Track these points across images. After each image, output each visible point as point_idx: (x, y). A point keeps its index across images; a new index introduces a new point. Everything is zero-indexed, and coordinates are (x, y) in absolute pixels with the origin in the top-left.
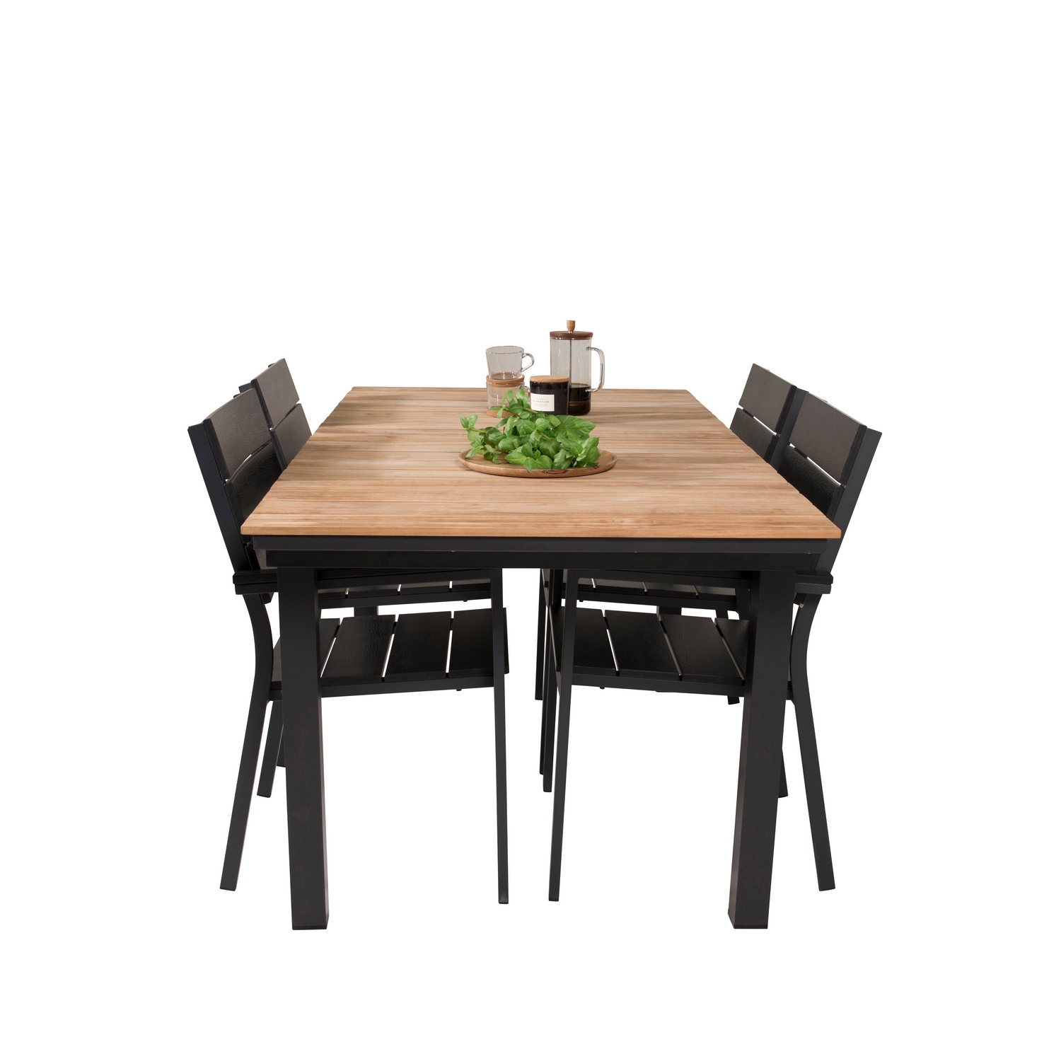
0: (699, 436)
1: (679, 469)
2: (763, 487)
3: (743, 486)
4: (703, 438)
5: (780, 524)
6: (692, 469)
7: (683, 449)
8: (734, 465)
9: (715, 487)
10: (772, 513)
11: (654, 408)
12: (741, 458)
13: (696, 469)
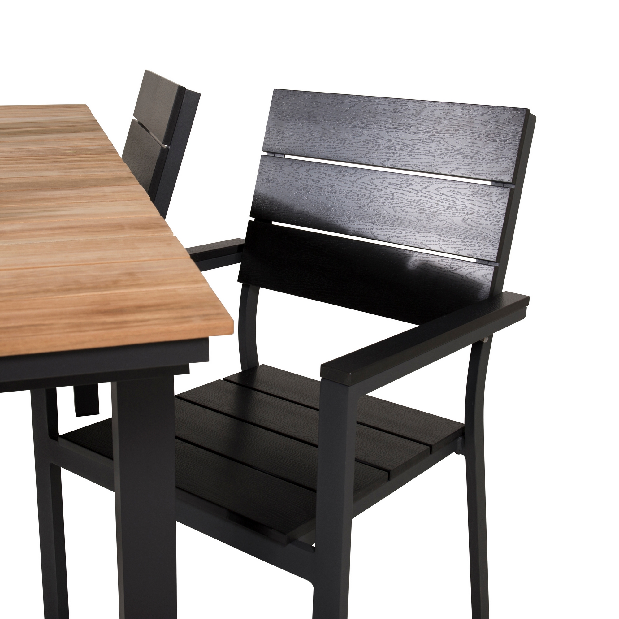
0: (69, 152)
1: (8, 202)
2: (119, 227)
3: (89, 226)
4: (72, 154)
5: (121, 311)
6: (26, 201)
7: (35, 170)
8: (93, 191)
9: (43, 233)
10: (115, 284)
11: (36, 122)
12: (108, 179)
13: (34, 200)
